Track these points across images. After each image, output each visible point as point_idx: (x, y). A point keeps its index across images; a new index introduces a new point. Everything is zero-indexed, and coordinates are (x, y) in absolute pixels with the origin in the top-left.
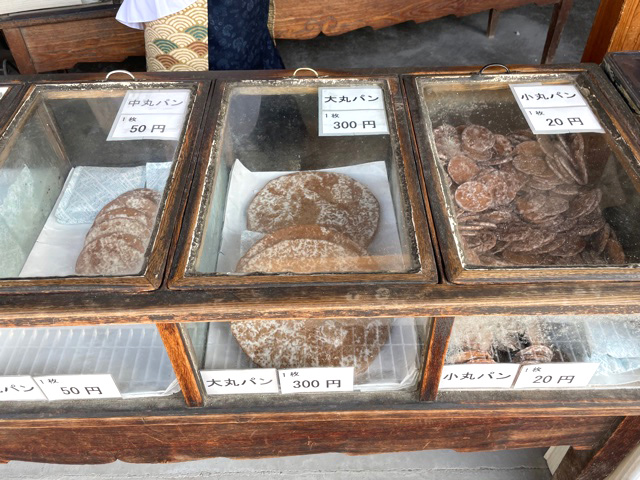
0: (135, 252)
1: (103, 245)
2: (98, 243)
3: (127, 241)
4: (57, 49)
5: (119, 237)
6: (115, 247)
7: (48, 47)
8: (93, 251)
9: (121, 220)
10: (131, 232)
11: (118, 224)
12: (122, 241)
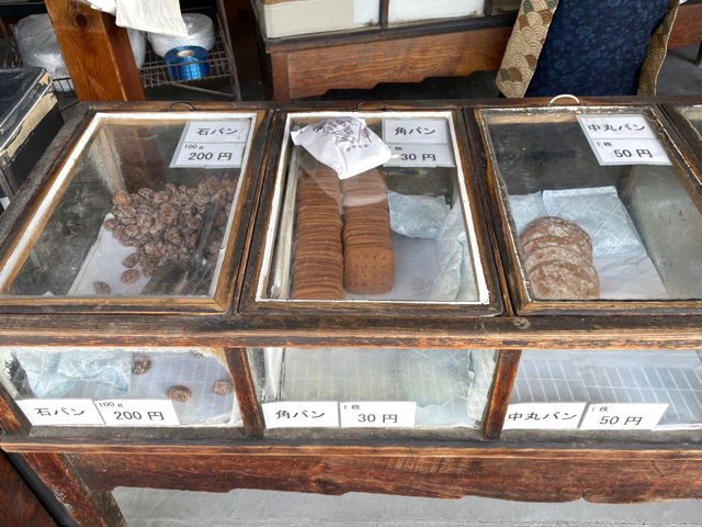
0: (583, 281)
1: (546, 274)
2: (541, 272)
3: (571, 270)
4: (315, 75)
5: (561, 266)
6: (560, 276)
7: (306, 73)
8: (539, 279)
9: (555, 249)
10: (570, 261)
11: (554, 252)
12: (566, 271)
